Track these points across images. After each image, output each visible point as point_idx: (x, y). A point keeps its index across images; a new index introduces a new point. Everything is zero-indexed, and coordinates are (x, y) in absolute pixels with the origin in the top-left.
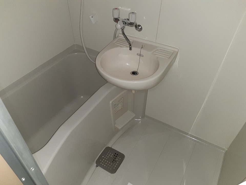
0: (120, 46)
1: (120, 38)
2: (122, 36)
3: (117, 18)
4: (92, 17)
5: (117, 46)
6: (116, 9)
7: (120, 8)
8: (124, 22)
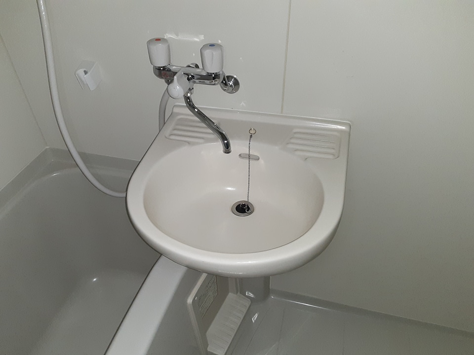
0: (189, 143)
1: (179, 117)
2: (187, 111)
3: (164, 68)
4: (86, 72)
5: (180, 144)
6: (158, 40)
7: (168, 36)
8: (188, 75)
